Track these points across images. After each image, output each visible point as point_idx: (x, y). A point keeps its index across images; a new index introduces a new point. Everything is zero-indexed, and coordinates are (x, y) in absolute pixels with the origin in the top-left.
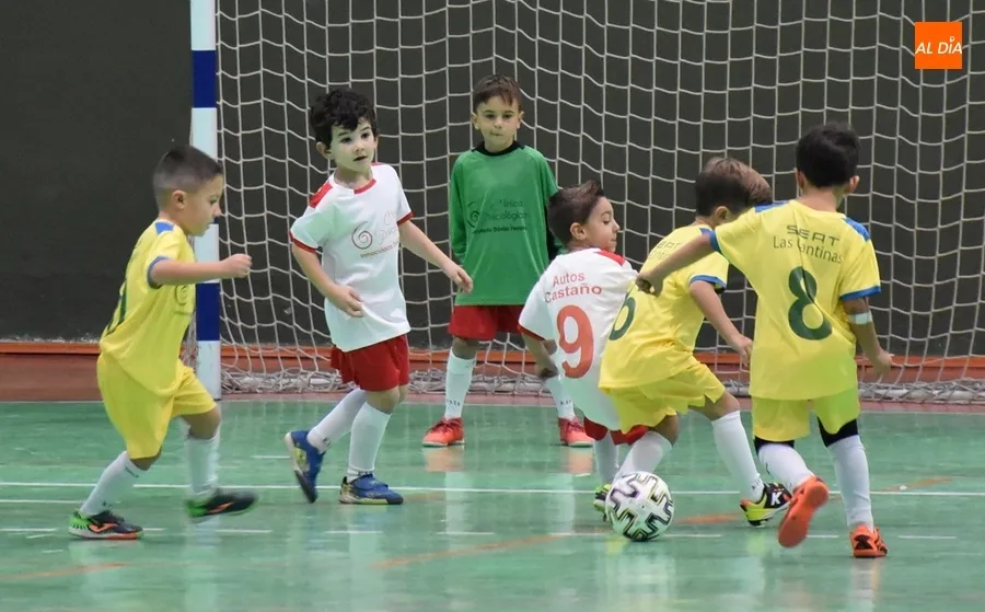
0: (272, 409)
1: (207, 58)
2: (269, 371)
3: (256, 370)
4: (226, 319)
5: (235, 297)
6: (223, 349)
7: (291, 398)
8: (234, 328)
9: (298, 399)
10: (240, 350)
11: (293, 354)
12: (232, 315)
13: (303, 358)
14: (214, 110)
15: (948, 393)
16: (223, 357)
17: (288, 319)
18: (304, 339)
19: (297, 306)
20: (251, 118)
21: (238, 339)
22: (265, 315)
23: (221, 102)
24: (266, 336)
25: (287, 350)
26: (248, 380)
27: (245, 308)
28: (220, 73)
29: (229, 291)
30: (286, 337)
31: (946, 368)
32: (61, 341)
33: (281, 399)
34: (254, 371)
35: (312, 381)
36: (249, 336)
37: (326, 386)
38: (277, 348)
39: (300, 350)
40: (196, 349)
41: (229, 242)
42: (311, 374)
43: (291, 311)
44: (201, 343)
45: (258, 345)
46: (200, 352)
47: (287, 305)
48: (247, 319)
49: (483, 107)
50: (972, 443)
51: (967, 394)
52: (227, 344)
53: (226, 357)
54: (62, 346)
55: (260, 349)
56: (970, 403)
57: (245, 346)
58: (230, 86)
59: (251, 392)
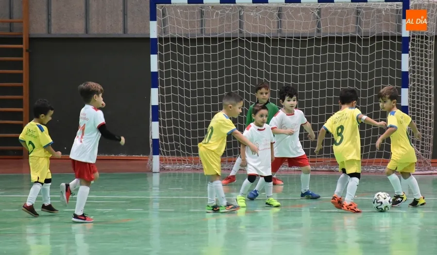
0: (174, 175)
1: (155, 74)
2: (173, 164)
3: (170, 164)
4: (161, 149)
5: (164, 143)
6: (160, 158)
7: (180, 172)
8: (163, 152)
9: (182, 172)
10: (165, 158)
11: (180, 159)
12: (163, 148)
13: (183, 160)
14: (157, 89)
15: (369, 169)
16: (160, 160)
17: (179, 149)
18: (184, 155)
19: (182, 145)
20: (168, 91)
21: (165, 155)
22: (172, 148)
23: (159, 86)
24: (173, 154)
25: (179, 158)
26: (167, 166)
27: (167, 146)
28: (159, 78)
29: (162, 141)
30: (178, 154)
31: (368, 162)
32: (113, 155)
33: (177, 172)
34: (169, 164)
35: (186, 167)
36: (168, 154)
37: (190, 168)
38: (176, 157)
39: (182, 158)
40: (152, 158)
41: (162, 127)
42: (185, 165)
43: (180, 146)
44: (154, 156)
45: (170, 156)
46: (154, 158)
47: (179, 145)
48: (167, 149)
49: (259, 91)
50: (376, 184)
51: (375, 170)
52: (161, 156)
53: (161, 160)
54: (114, 157)
55: (171, 158)
56: (375, 172)
57: (167, 157)
58: (162, 81)
59: (168, 170)
